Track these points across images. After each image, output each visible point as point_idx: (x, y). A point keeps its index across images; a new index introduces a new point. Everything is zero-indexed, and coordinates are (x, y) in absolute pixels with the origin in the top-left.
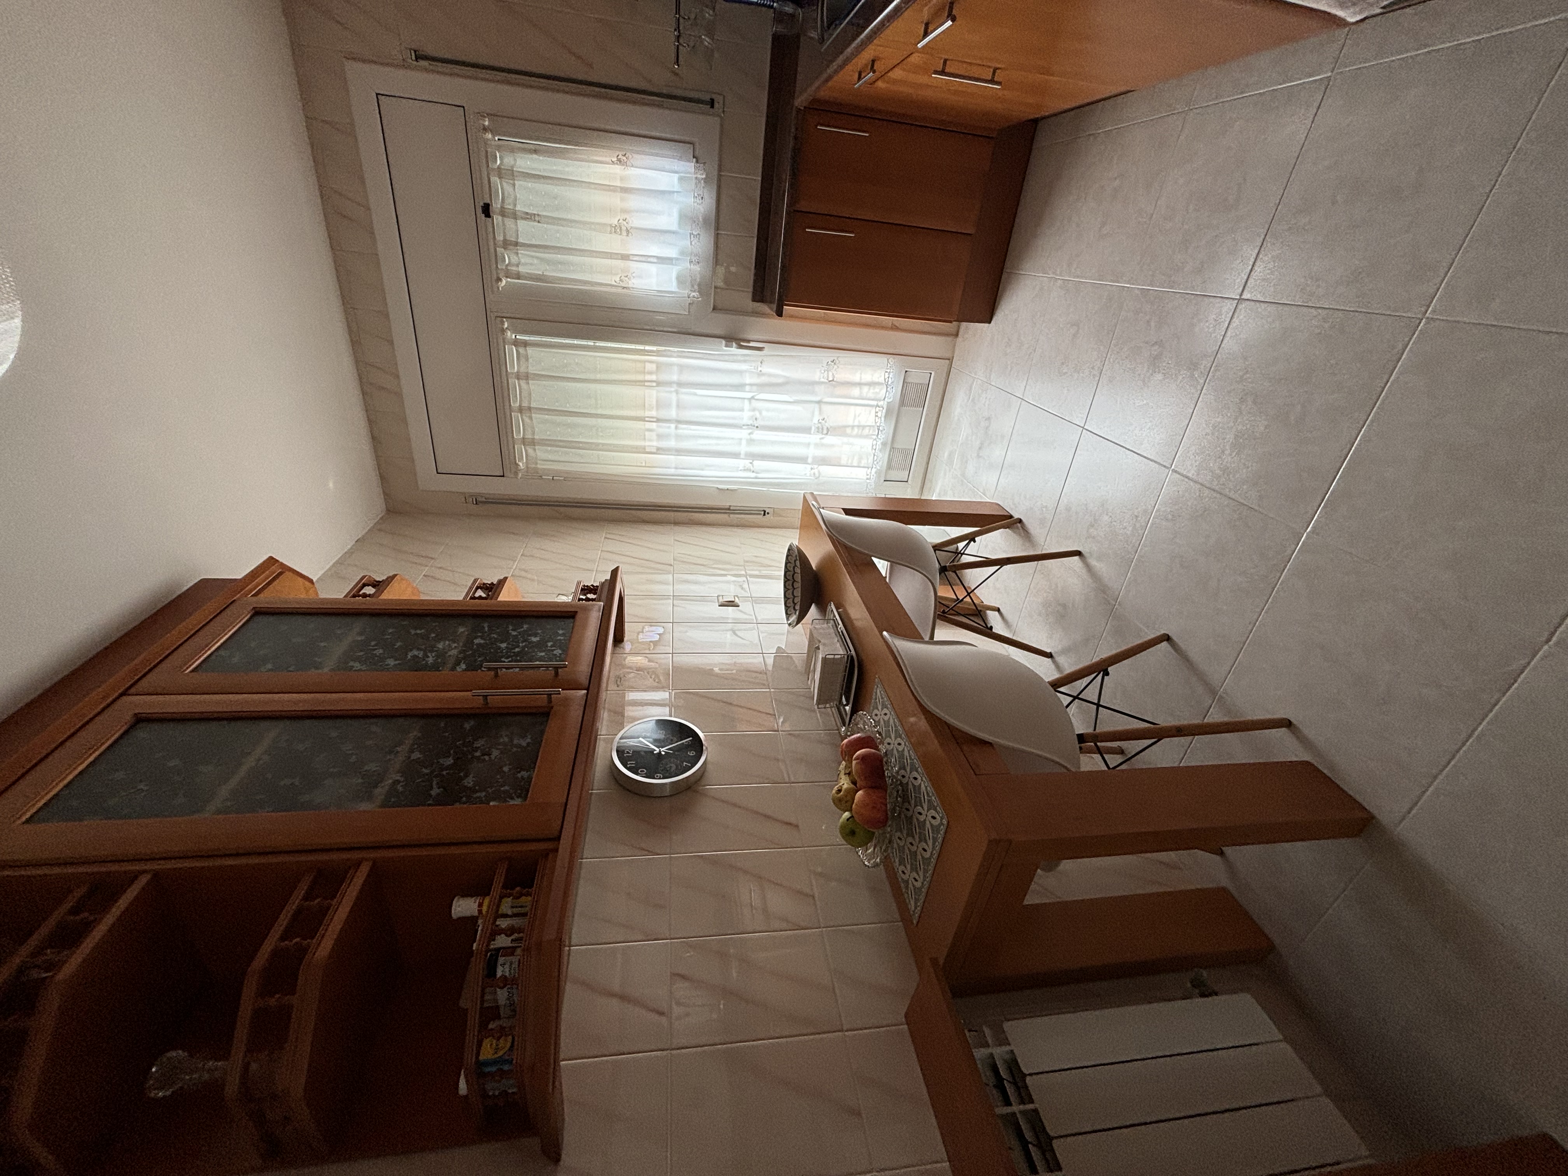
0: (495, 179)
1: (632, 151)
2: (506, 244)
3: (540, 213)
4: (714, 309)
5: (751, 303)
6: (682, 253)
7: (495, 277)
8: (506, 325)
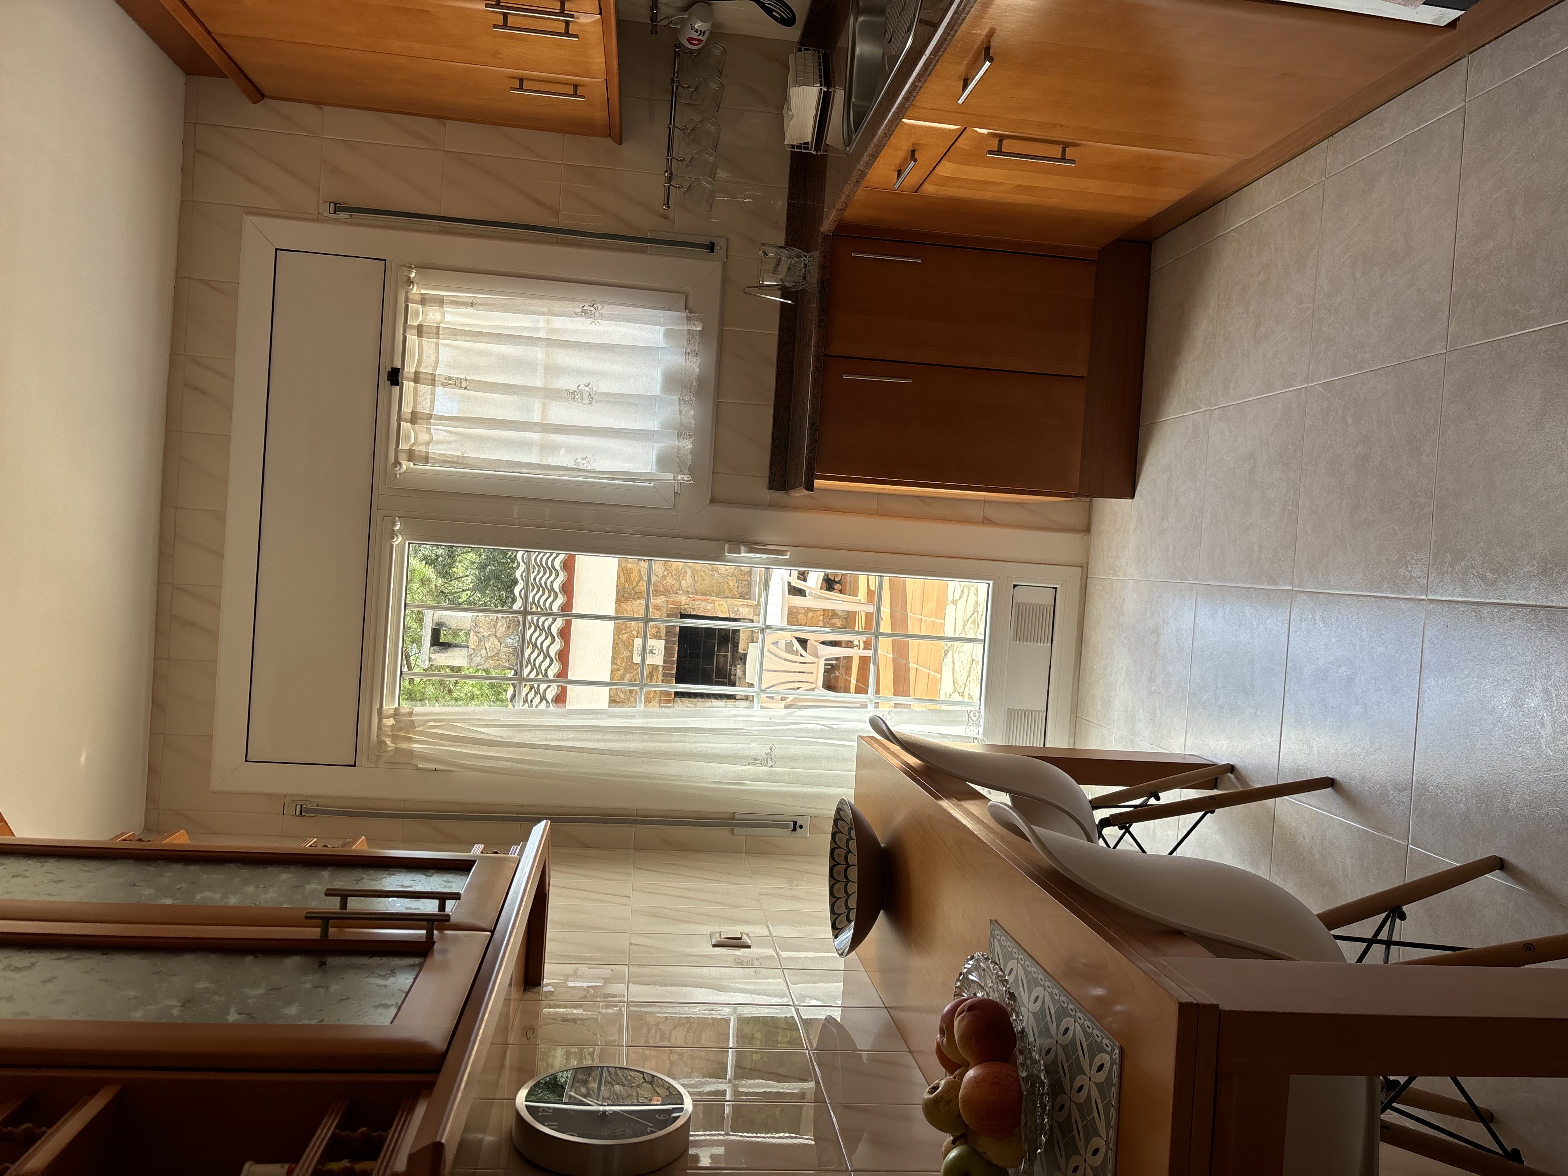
0: (412, 338)
1: (602, 303)
2: (414, 418)
3: (468, 378)
4: (711, 502)
5: (767, 491)
6: (665, 425)
7: (392, 459)
8: (397, 528)
